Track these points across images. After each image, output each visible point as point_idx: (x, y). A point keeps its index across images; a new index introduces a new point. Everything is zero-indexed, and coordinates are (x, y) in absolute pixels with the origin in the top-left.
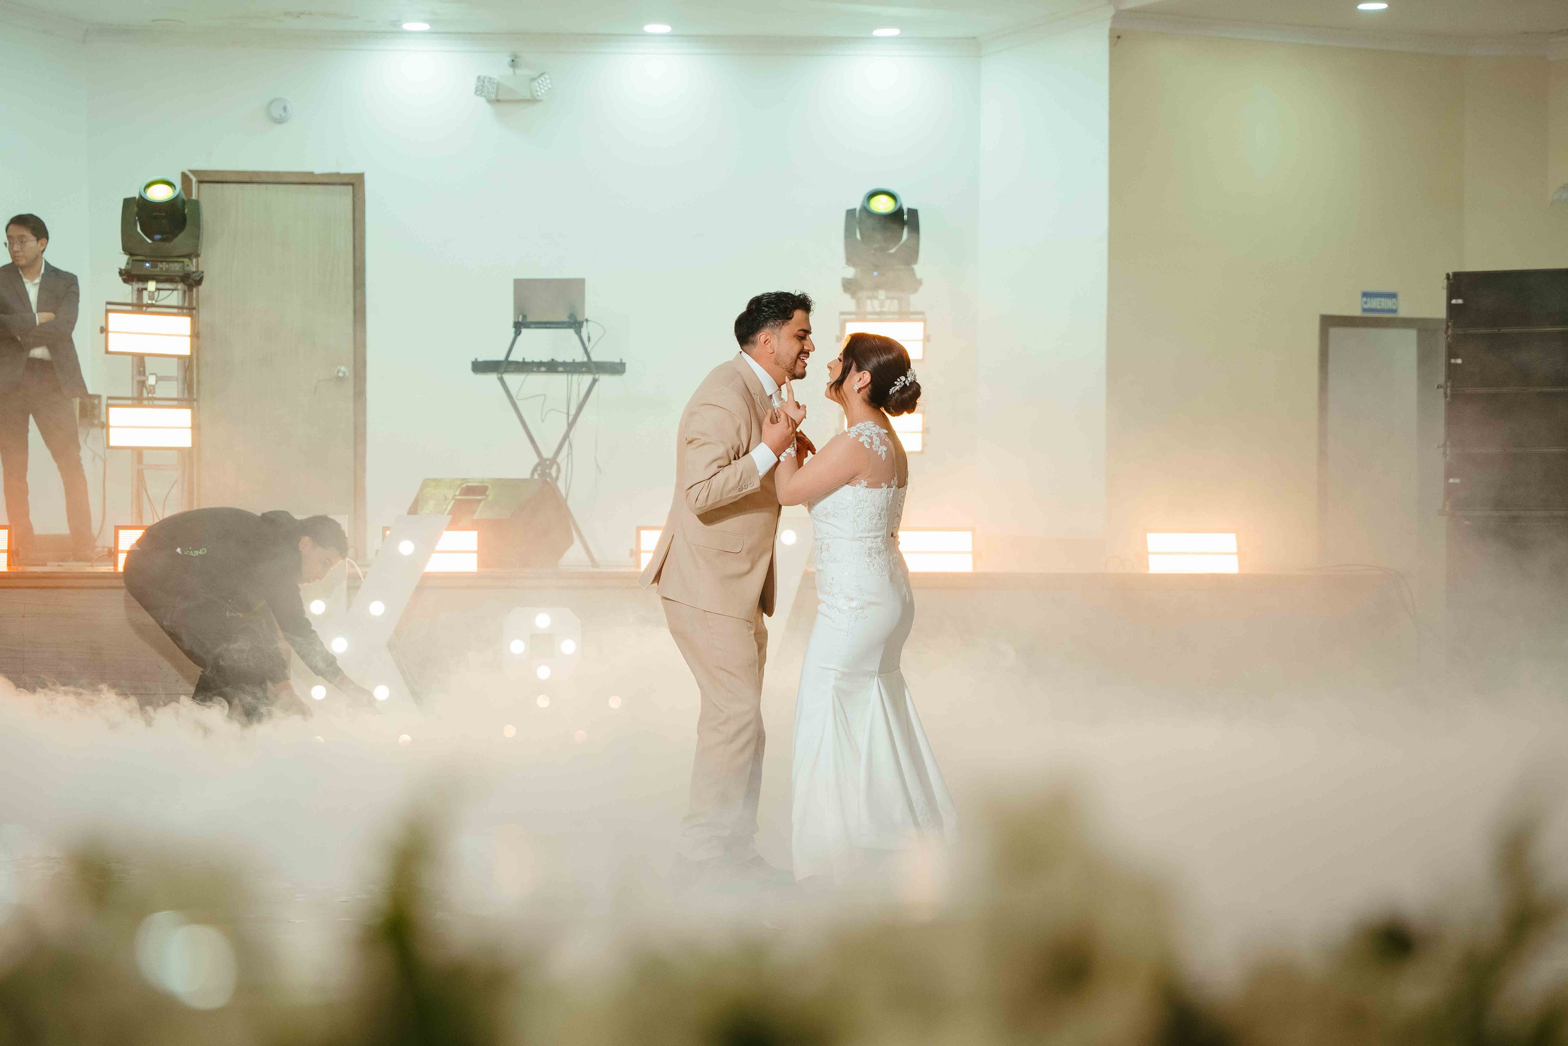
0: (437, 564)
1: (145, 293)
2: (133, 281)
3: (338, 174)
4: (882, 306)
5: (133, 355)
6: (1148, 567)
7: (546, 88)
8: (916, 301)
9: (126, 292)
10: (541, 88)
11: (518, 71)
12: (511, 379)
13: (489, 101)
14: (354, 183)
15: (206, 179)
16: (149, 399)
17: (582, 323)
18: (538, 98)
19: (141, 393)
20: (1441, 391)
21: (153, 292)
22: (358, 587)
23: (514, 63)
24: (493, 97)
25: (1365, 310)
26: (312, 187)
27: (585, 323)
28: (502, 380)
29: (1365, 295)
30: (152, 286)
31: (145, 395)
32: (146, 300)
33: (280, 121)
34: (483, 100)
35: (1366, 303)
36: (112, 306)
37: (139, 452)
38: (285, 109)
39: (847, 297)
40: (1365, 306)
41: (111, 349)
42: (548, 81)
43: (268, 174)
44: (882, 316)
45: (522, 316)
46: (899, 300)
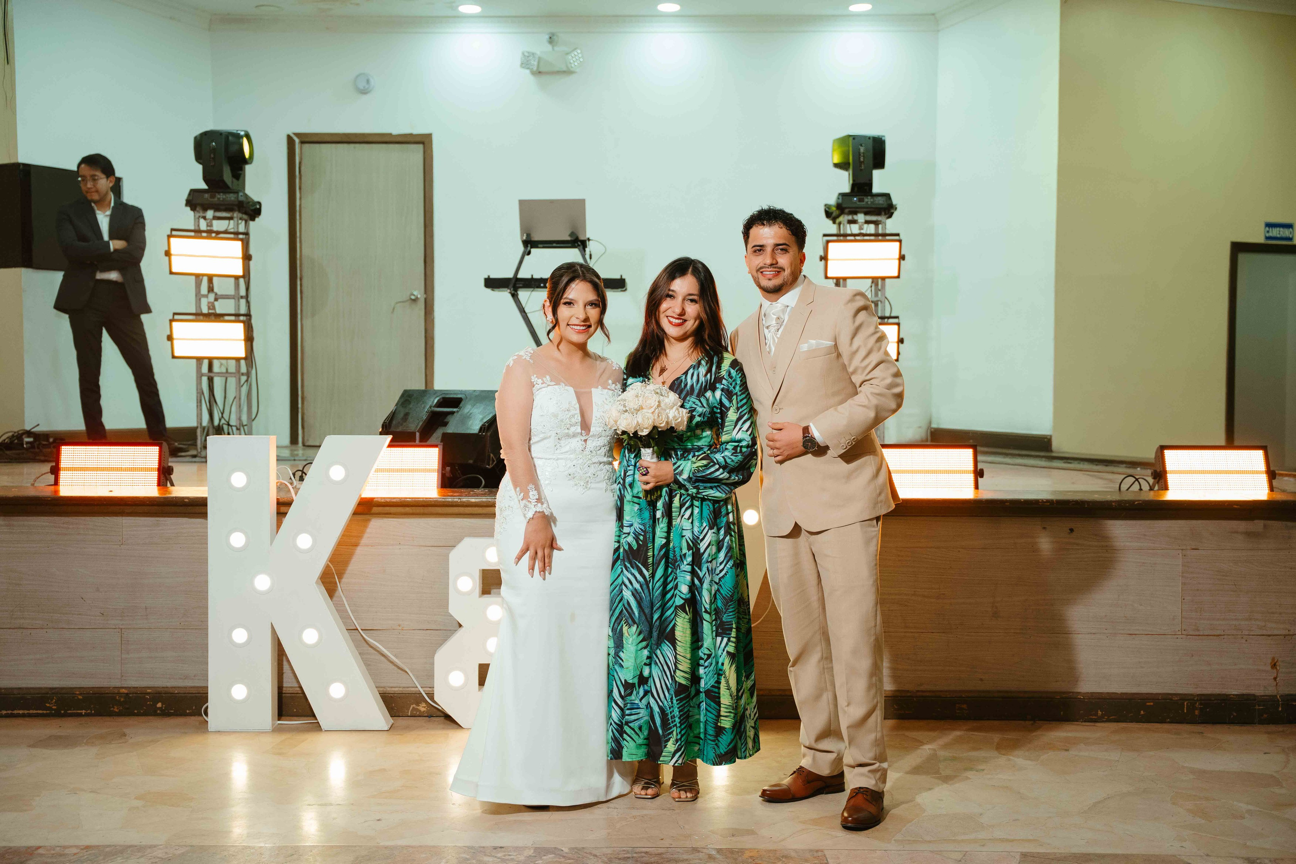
1: (205, 220)
2: (196, 209)
3: (411, 135)
4: (861, 228)
5: (199, 275)
7: (578, 62)
8: (890, 225)
9: (189, 219)
10: (574, 61)
11: (556, 48)
13: (533, 73)
14: (424, 141)
15: (306, 140)
17: (585, 243)
18: (572, 69)
21: (211, 220)
23: (551, 40)
24: (535, 69)
26: (387, 145)
27: (587, 244)
30: (210, 214)
31: (206, 310)
32: (204, 226)
33: (364, 92)
34: (528, 71)
36: (175, 232)
37: (208, 362)
38: (368, 81)
40: (1267, 235)
41: (175, 270)
42: (580, 55)
43: (356, 135)
44: (861, 237)
45: (528, 235)
46: (876, 223)
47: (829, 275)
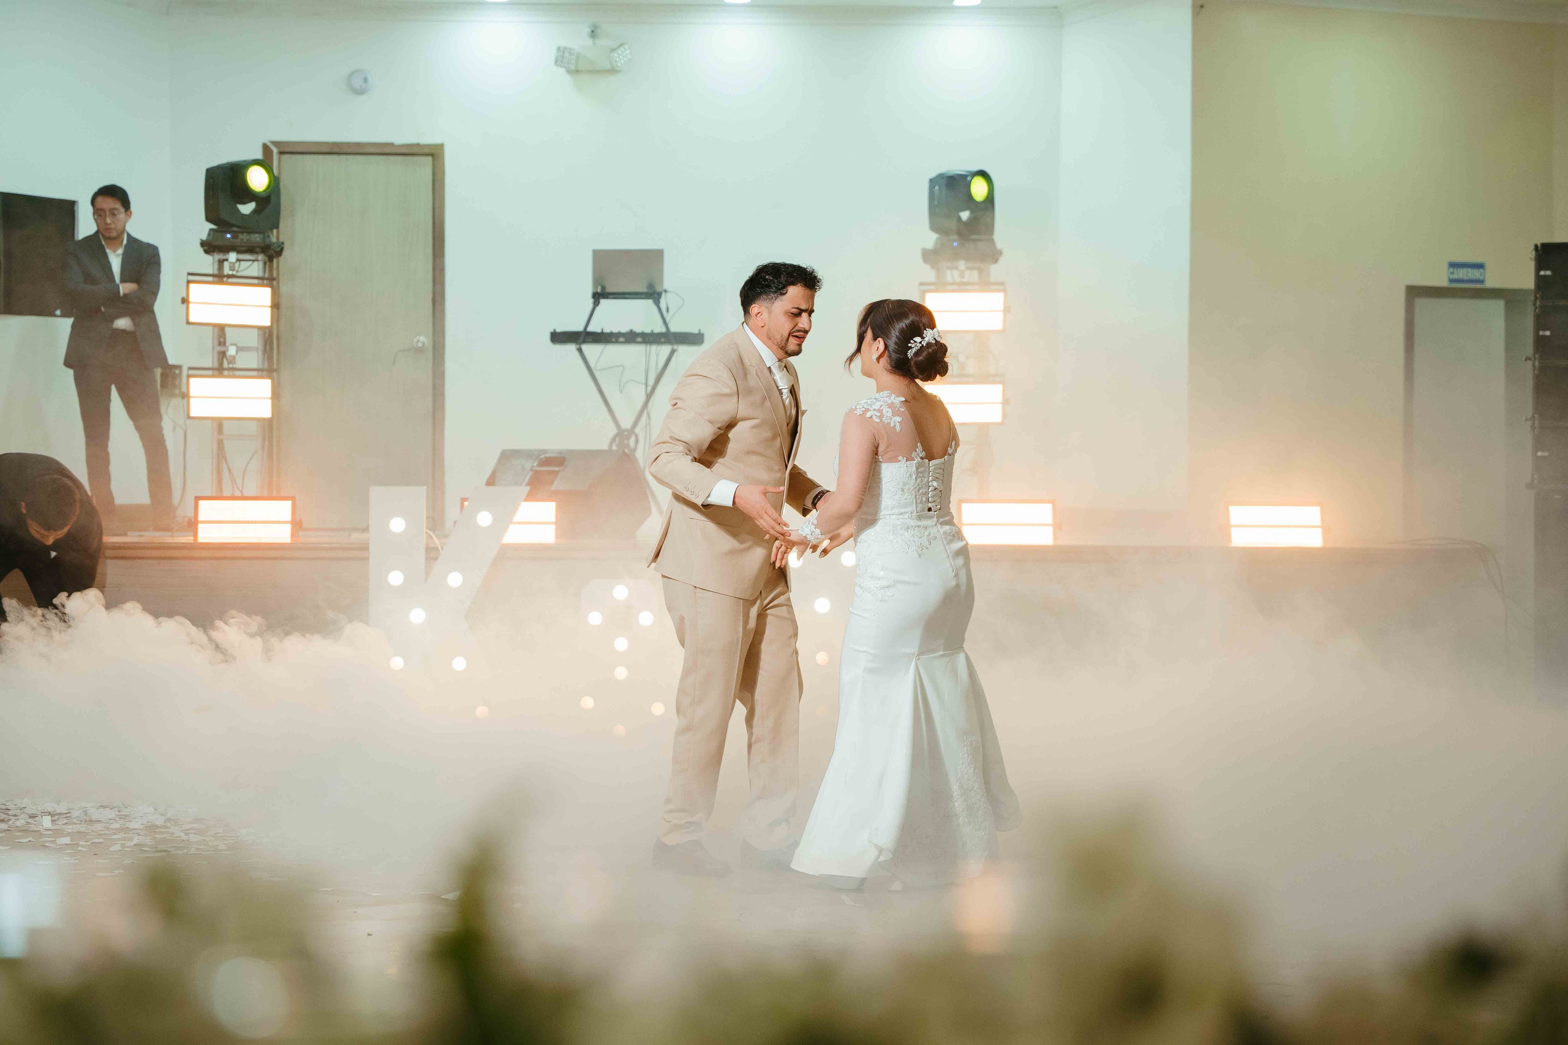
0: (514, 535)
1: (226, 264)
2: (214, 251)
3: (418, 145)
4: (962, 276)
5: (214, 325)
6: (1230, 541)
7: (625, 59)
8: (996, 271)
9: (207, 263)
10: (621, 58)
11: (597, 42)
12: (589, 349)
13: (569, 72)
14: (434, 154)
15: (287, 150)
16: (229, 369)
17: (661, 293)
18: (618, 69)
19: (221, 364)
20: (1530, 363)
21: (234, 263)
22: (436, 559)
23: (593, 34)
24: (573, 67)
25: (1451, 281)
26: (392, 158)
27: (663, 295)
28: (580, 350)
29: (1452, 265)
30: (232, 256)
31: (225, 365)
32: (227, 271)
33: (360, 92)
34: (562, 70)
35: (1452, 273)
36: (194, 277)
37: (219, 424)
38: (366, 80)
39: (927, 267)
40: (1452, 277)
41: (191, 320)
42: (628, 52)
43: (349, 144)
44: (964, 285)
45: (600, 287)
46: (980, 270)
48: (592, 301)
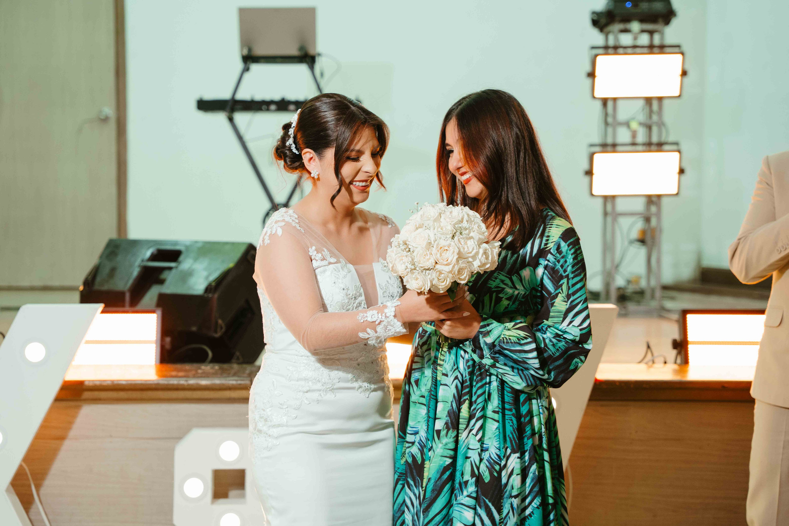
4: (635, 38)
8: (670, 33)
12: (241, 118)
17: (315, 56)
27: (317, 59)
28: (231, 119)
39: (597, 31)
44: (635, 48)
45: (250, 50)
46: (651, 33)
47: (597, 95)
48: (239, 65)
